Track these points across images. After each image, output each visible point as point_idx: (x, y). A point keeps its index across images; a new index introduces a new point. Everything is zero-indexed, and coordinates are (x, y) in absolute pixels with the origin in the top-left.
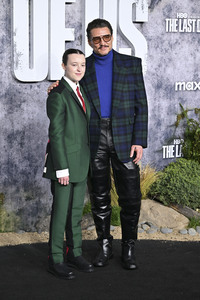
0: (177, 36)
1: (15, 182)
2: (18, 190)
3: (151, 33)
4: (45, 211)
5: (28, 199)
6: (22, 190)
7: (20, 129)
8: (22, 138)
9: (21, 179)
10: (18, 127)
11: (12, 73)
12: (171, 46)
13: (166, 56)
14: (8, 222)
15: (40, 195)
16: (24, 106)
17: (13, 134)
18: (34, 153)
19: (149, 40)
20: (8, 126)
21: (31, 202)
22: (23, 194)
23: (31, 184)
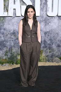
1: (46, 47)
2: (47, 49)
4: (55, 56)
5: (50, 52)
6: (48, 49)
7: (48, 31)
8: (49, 34)
9: (48, 46)
10: (48, 30)
11: (46, 14)
14: (44, 59)
15: (54, 51)
16: (49, 24)
17: (46, 32)
18: (52, 38)
20: (45, 30)
21: (51, 53)
22: (48, 51)
23: (51, 48)
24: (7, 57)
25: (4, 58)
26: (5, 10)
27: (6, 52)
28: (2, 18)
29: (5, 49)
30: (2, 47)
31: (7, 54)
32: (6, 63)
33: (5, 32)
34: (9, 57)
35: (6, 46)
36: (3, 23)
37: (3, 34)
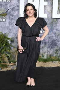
24: (57, 55)
25: (55, 55)
26: (59, 12)
27: (57, 50)
28: (55, 20)
29: (56, 48)
30: (53, 45)
31: (57, 52)
32: (56, 60)
33: (57, 32)
34: (59, 55)
35: (57, 45)
36: (56, 24)
37: (55, 34)
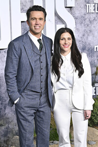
0: (94, 15)
3: (77, 14)
4: (12, 133)
12: (91, 22)
13: (88, 29)
15: (9, 123)
18: (3, 95)
19: (76, 18)
21: (3, 128)
23: (3, 116)
